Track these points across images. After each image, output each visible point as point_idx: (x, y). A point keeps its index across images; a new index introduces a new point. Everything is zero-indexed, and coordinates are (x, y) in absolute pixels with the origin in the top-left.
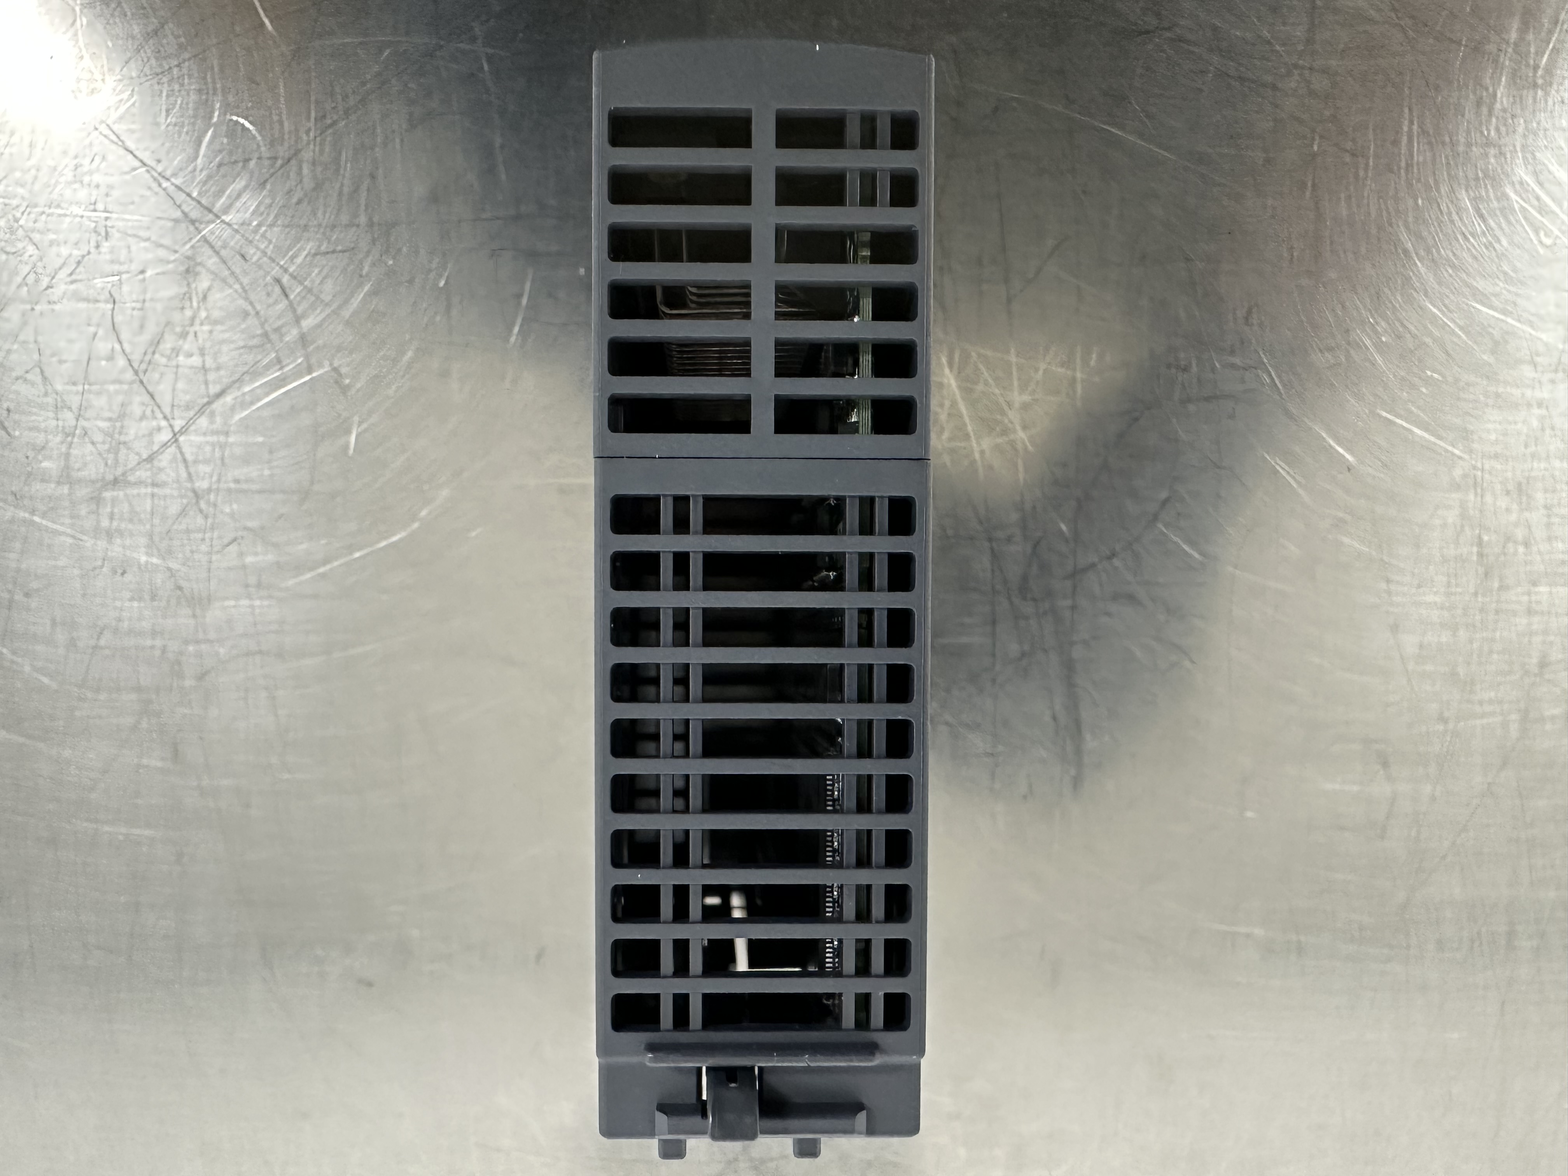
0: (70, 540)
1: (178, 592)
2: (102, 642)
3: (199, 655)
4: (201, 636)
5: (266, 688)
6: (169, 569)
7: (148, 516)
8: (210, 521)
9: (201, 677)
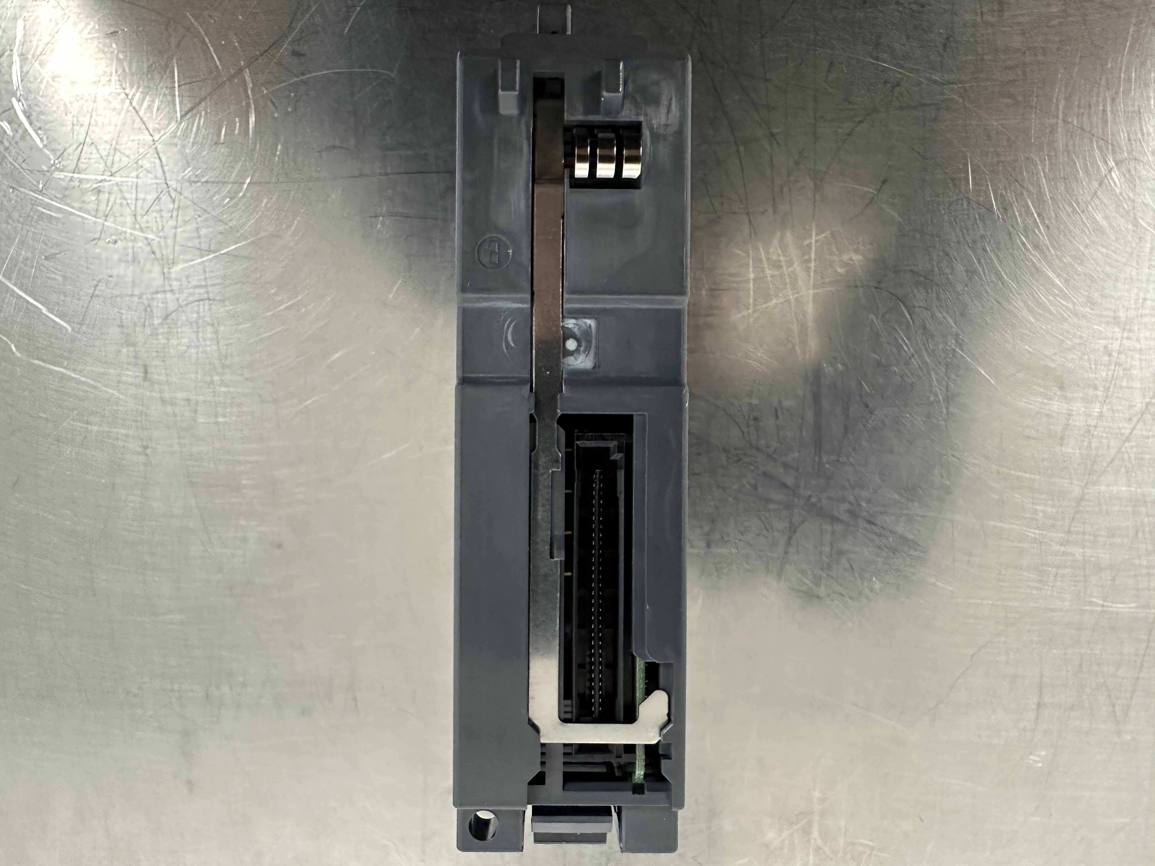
0: (80, 219)
1: (153, 256)
2: (97, 292)
3: (165, 302)
4: (167, 288)
5: (213, 325)
6: (146, 238)
7: (134, 202)
8: (176, 202)
9: (166, 318)
